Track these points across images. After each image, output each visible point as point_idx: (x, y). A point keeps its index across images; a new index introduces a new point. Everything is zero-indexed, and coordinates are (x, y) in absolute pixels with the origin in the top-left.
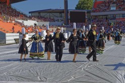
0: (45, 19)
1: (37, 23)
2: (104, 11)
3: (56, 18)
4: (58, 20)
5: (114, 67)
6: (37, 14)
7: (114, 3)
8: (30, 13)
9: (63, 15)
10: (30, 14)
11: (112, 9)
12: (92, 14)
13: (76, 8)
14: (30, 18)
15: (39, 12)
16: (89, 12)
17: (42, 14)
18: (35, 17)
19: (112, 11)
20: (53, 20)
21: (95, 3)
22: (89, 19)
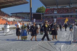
2: (51, 14)
4: (26, 18)
5: (55, 43)
6: (15, 15)
7: (56, 10)
8: (11, 14)
9: (29, 15)
10: (11, 15)
11: (55, 13)
12: (45, 15)
13: (36, 12)
14: (11, 17)
15: (16, 13)
16: (43, 14)
17: (18, 15)
19: (55, 14)
20: (24, 18)
21: (46, 10)
22: (43, 18)
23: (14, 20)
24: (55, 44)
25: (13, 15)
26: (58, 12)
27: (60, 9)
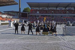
0: (11, 15)
1: (7, 16)
2: (35, 13)
3: (15, 15)
4: (16, 16)
6: (7, 13)
8: (4, 12)
9: (18, 14)
10: (4, 13)
11: (37, 13)
12: (30, 14)
13: (23, 11)
14: (4, 14)
16: (29, 13)
17: (9, 13)
19: (38, 13)
20: (14, 16)
21: (31, 10)
22: (29, 16)
23: (6, 17)
25: (5, 13)
26: (40, 13)
27: (41, 10)
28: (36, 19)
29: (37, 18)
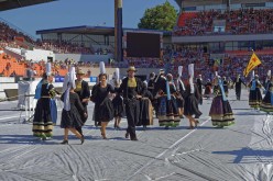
1: (53, 55)
2: (199, 33)
3: (96, 47)
4: (100, 51)
6: (54, 37)
7: (221, 17)
8: (38, 32)
9: (112, 39)
10: (39, 37)
11: (216, 30)
12: (175, 39)
14: (39, 44)
15: (59, 32)
16: (167, 36)
17: (66, 37)
18: (49, 42)
20: (90, 51)
21: (181, 16)
22: (168, 51)
23: (50, 59)
24: (237, 161)
25: (46, 37)
28: (211, 63)
29: (217, 59)
